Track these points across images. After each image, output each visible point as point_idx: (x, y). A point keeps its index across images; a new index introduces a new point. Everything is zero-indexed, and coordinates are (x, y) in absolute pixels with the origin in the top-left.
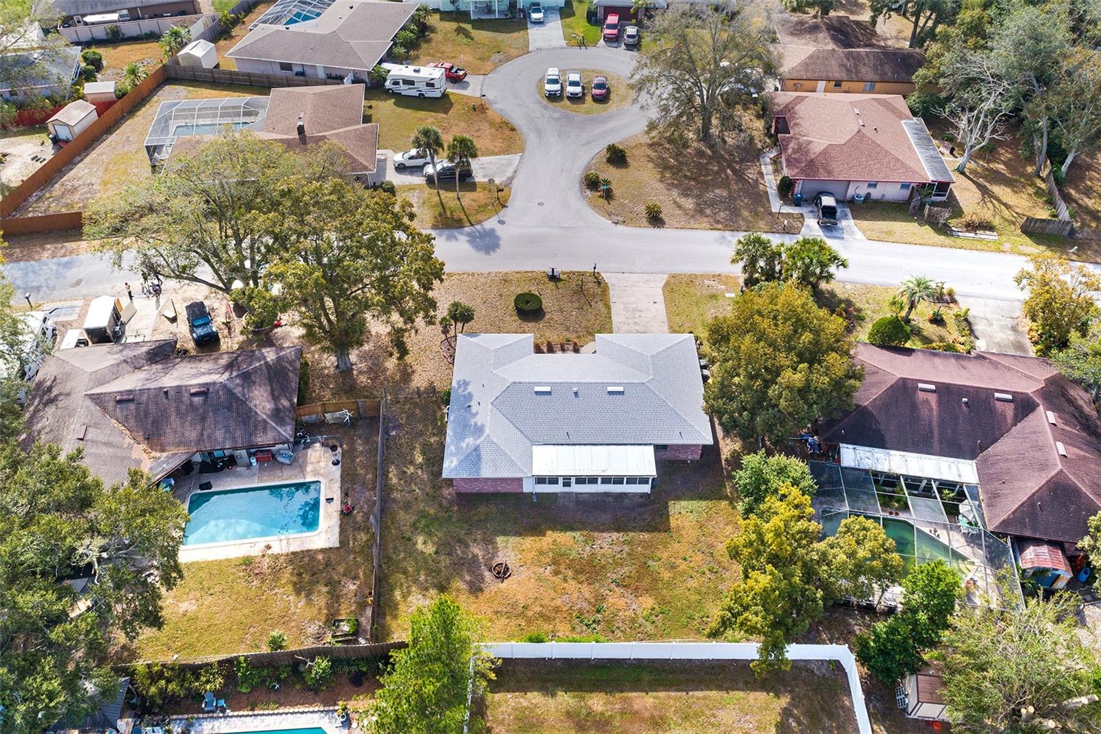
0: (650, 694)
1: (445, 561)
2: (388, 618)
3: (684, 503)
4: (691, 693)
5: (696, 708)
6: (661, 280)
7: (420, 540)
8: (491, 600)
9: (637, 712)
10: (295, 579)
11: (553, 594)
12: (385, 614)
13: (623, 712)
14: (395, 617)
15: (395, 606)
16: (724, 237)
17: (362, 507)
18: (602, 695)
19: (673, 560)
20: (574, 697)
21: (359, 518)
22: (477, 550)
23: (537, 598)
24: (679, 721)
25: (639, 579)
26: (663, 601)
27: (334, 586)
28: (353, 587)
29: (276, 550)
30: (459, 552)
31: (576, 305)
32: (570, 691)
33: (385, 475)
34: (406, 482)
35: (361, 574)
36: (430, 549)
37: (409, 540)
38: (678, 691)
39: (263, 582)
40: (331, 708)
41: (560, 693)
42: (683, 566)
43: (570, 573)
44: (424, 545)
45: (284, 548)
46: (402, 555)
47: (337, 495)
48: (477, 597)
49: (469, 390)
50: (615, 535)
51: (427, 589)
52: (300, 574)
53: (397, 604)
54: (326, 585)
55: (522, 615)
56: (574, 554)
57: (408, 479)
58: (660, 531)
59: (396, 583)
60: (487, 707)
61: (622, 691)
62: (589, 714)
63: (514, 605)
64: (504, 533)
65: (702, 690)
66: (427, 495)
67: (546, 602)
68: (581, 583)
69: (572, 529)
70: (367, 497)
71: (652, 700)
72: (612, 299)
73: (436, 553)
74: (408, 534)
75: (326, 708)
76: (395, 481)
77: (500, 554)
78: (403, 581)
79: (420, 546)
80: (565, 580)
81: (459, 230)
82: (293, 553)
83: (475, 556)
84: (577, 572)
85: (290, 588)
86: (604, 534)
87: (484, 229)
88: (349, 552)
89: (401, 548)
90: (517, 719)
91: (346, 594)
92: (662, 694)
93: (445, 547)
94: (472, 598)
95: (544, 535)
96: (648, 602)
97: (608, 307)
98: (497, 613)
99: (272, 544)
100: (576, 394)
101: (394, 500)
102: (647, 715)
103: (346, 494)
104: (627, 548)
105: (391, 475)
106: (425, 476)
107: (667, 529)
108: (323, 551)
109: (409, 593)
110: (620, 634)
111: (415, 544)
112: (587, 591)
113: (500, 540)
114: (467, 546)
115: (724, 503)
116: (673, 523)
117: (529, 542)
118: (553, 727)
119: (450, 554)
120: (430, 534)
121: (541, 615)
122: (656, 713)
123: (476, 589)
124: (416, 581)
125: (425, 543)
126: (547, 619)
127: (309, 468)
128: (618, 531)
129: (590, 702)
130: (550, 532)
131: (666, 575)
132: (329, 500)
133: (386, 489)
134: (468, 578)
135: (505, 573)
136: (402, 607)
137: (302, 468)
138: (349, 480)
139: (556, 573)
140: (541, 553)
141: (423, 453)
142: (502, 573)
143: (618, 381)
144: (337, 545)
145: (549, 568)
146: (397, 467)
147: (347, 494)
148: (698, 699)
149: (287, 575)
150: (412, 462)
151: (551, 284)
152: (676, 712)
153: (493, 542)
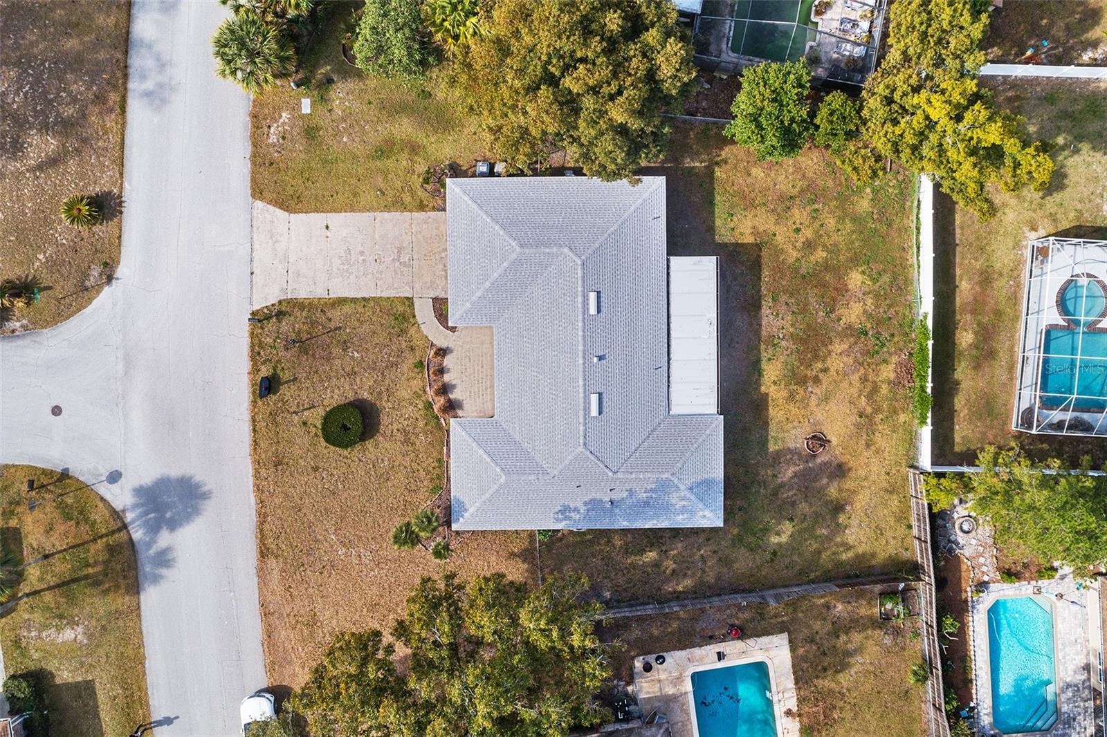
0: (957, 283)
1: (803, 507)
2: (873, 563)
3: (718, 222)
4: (957, 242)
5: (972, 238)
6: (268, 213)
7: (775, 540)
8: (855, 455)
9: (975, 299)
10: (830, 672)
11: (845, 384)
12: (869, 567)
13: (974, 312)
14: (873, 555)
15: (860, 558)
16: (148, 94)
17: (730, 616)
18: (957, 332)
19: (799, 245)
20: (960, 362)
21: (747, 615)
22: (788, 472)
23: (850, 402)
24: (985, 256)
25: (825, 285)
26: (855, 261)
27: (840, 628)
28: (840, 607)
29: (792, 704)
30: (791, 494)
31: (337, 351)
32: (953, 365)
33: (677, 597)
34: (688, 568)
35: (822, 601)
36: (788, 528)
37: (774, 553)
38: (955, 256)
39: (834, 707)
40: (970, 604)
41: (956, 376)
42: (808, 233)
43: (819, 365)
44: (782, 535)
45: (791, 694)
46: (795, 558)
47: (711, 650)
48: (850, 469)
49: (580, 505)
50: (765, 311)
51: (838, 525)
52: (825, 669)
53: (857, 556)
54: (838, 637)
55: (870, 418)
56: (793, 359)
57: (684, 565)
58: (759, 256)
59: (833, 560)
60: (969, 449)
61: (954, 312)
62: (977, 347)
63: (858, 426)
64: (764, 442)
65: (954, 230)
66: (708, 539)
67: (854, 391)
68: (829, 352)
69: (758, 361)
70: (716, 611)
71: (963, 282)
72: (319, 292)
73: (791, 520)
74: (768, 556)
75: (970, 609)
76: (688, 582)
77: (792, 446)
78: (828, 553)
79: (784, 539)
80: (826, 370)
81: (140, 548)
82: (796, 683)
83: (796, 475)
84: (816, 357)
85: (841, 676)
86: (764, 322)
87: (135, 506)
88: (793, 620)
89: (787, 560)
90: (980, 419)
91: (848, 613)
92: (958, 272)
93: (785, 510)
94: (852, 474)
95: (767, 394)
96: (856, 279)
97: (341, 301)
98: (868, 446)
99: (785, 709)
100: (601, 358)
101: (719, 578)
102: (978, 289)
103: (711, 639)
104: (783, 298)
105: (680, 588)
106: (680, 545)
107: (758, 246)
108: (793, 649)
109: (844, 544)
110: (892, 311)
111: (779, 544)
112: (838, 347)
113: (772, 447)
114: (782, 486)
115: (719, 173)
116: (749, 239)
117: (776, 413)
118: (989, 383)
119: (793, 504)
120: (766, 530)
121: (871, 396)
122: (977, 279)
123: (840, 471)
124: (829, 539)
125: (778, 534)
126: (875, 389)
127: (670, 690)
128: (759, 307)
129: (964, 345)
130: (763, 389)
131: (820, 254)
132: (721, 656)
133: (700, 593)
134: (825, 481)
135: (820, 439)
136: (860, 550)
137: (669, 700)
138: (686, 639)
139: (817, 380)
140: (791, 397)
141: (641, 552)
142: (820, 440)
143: (580, 299)
144: (785, 635)
145: (810, 389)
146: (667, 580)
147: (711, 637)
148: (962, 234)
149: (826, 683)
150: (656, 564)
151: (285, 391)
152: (976, 260)
153: (778, 455)
